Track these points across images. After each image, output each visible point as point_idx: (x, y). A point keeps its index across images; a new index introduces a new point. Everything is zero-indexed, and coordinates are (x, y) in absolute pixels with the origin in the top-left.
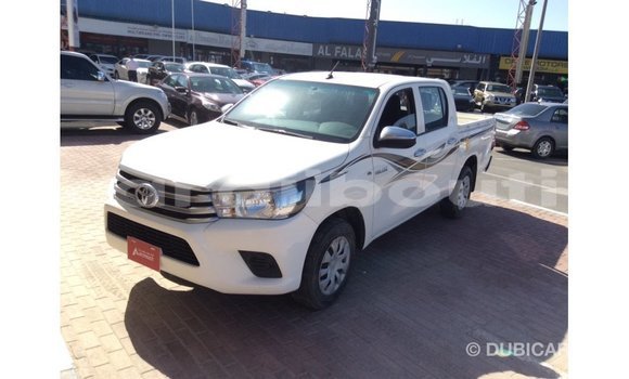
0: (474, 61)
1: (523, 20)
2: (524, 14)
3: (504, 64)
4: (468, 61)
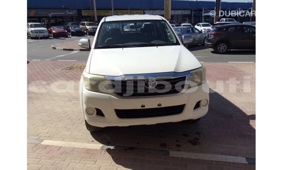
0: (71, 13)
3: (84, 13)
4: (68, 13)
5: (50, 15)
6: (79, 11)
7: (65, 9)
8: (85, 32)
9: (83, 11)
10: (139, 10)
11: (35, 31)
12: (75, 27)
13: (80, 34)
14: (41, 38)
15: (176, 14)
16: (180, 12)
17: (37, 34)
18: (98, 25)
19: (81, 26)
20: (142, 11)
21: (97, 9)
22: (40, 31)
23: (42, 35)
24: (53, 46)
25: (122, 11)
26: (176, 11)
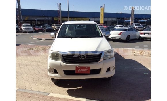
0: (48, 19)
1: (59, 8)
2: (59, 7)
3: (55, 19)
4: (46, 19)
5: (36, 20)
6: (53, 18)
7: (45, 16)
8: (54, 29)
9: (55, 18)
10: (87, 18)
11: (26, 28)
12: (48, 27)
13: (51, 30)
14: (29, 32)
15: (108, 20)
16: (110, 20)
17: (26, 30)
18: (60, 26)
19: (52, 26)
20: (88, 19)
21: (62, 17)
22: (28, 29)
23: (29, 31)
24: (32, 37)
25: (77, 18)
26: (108, 19)
